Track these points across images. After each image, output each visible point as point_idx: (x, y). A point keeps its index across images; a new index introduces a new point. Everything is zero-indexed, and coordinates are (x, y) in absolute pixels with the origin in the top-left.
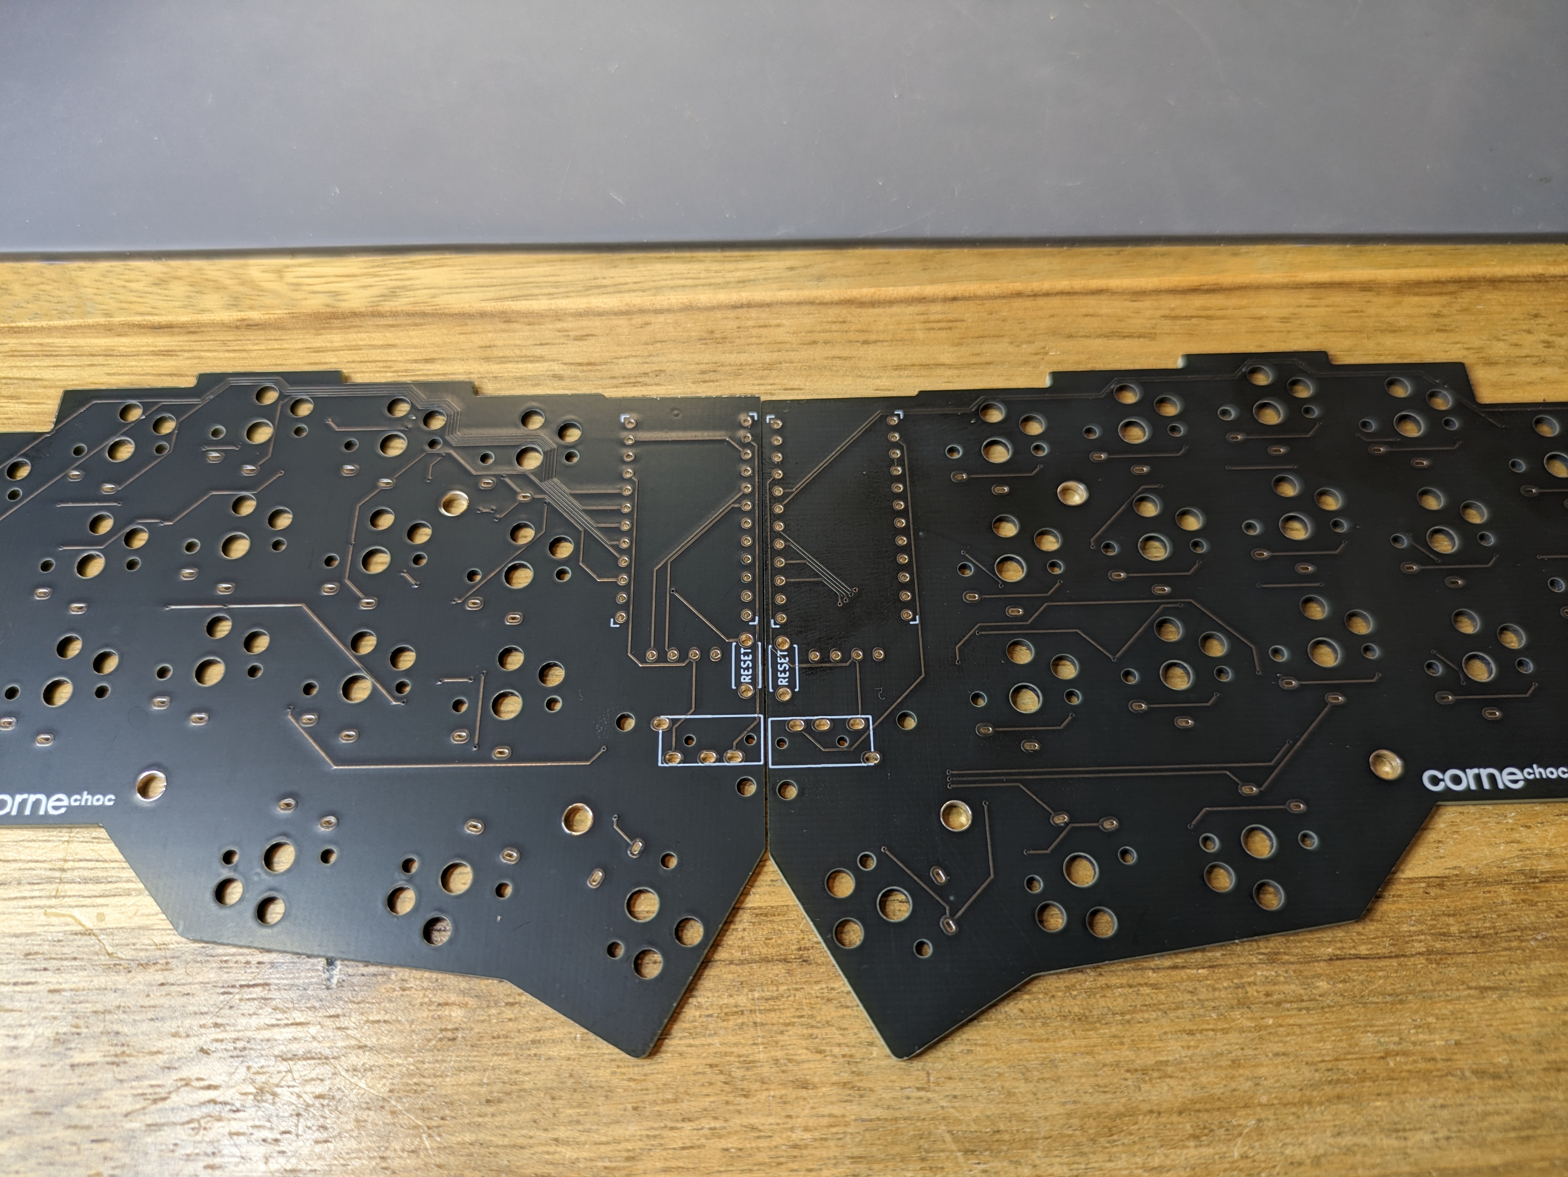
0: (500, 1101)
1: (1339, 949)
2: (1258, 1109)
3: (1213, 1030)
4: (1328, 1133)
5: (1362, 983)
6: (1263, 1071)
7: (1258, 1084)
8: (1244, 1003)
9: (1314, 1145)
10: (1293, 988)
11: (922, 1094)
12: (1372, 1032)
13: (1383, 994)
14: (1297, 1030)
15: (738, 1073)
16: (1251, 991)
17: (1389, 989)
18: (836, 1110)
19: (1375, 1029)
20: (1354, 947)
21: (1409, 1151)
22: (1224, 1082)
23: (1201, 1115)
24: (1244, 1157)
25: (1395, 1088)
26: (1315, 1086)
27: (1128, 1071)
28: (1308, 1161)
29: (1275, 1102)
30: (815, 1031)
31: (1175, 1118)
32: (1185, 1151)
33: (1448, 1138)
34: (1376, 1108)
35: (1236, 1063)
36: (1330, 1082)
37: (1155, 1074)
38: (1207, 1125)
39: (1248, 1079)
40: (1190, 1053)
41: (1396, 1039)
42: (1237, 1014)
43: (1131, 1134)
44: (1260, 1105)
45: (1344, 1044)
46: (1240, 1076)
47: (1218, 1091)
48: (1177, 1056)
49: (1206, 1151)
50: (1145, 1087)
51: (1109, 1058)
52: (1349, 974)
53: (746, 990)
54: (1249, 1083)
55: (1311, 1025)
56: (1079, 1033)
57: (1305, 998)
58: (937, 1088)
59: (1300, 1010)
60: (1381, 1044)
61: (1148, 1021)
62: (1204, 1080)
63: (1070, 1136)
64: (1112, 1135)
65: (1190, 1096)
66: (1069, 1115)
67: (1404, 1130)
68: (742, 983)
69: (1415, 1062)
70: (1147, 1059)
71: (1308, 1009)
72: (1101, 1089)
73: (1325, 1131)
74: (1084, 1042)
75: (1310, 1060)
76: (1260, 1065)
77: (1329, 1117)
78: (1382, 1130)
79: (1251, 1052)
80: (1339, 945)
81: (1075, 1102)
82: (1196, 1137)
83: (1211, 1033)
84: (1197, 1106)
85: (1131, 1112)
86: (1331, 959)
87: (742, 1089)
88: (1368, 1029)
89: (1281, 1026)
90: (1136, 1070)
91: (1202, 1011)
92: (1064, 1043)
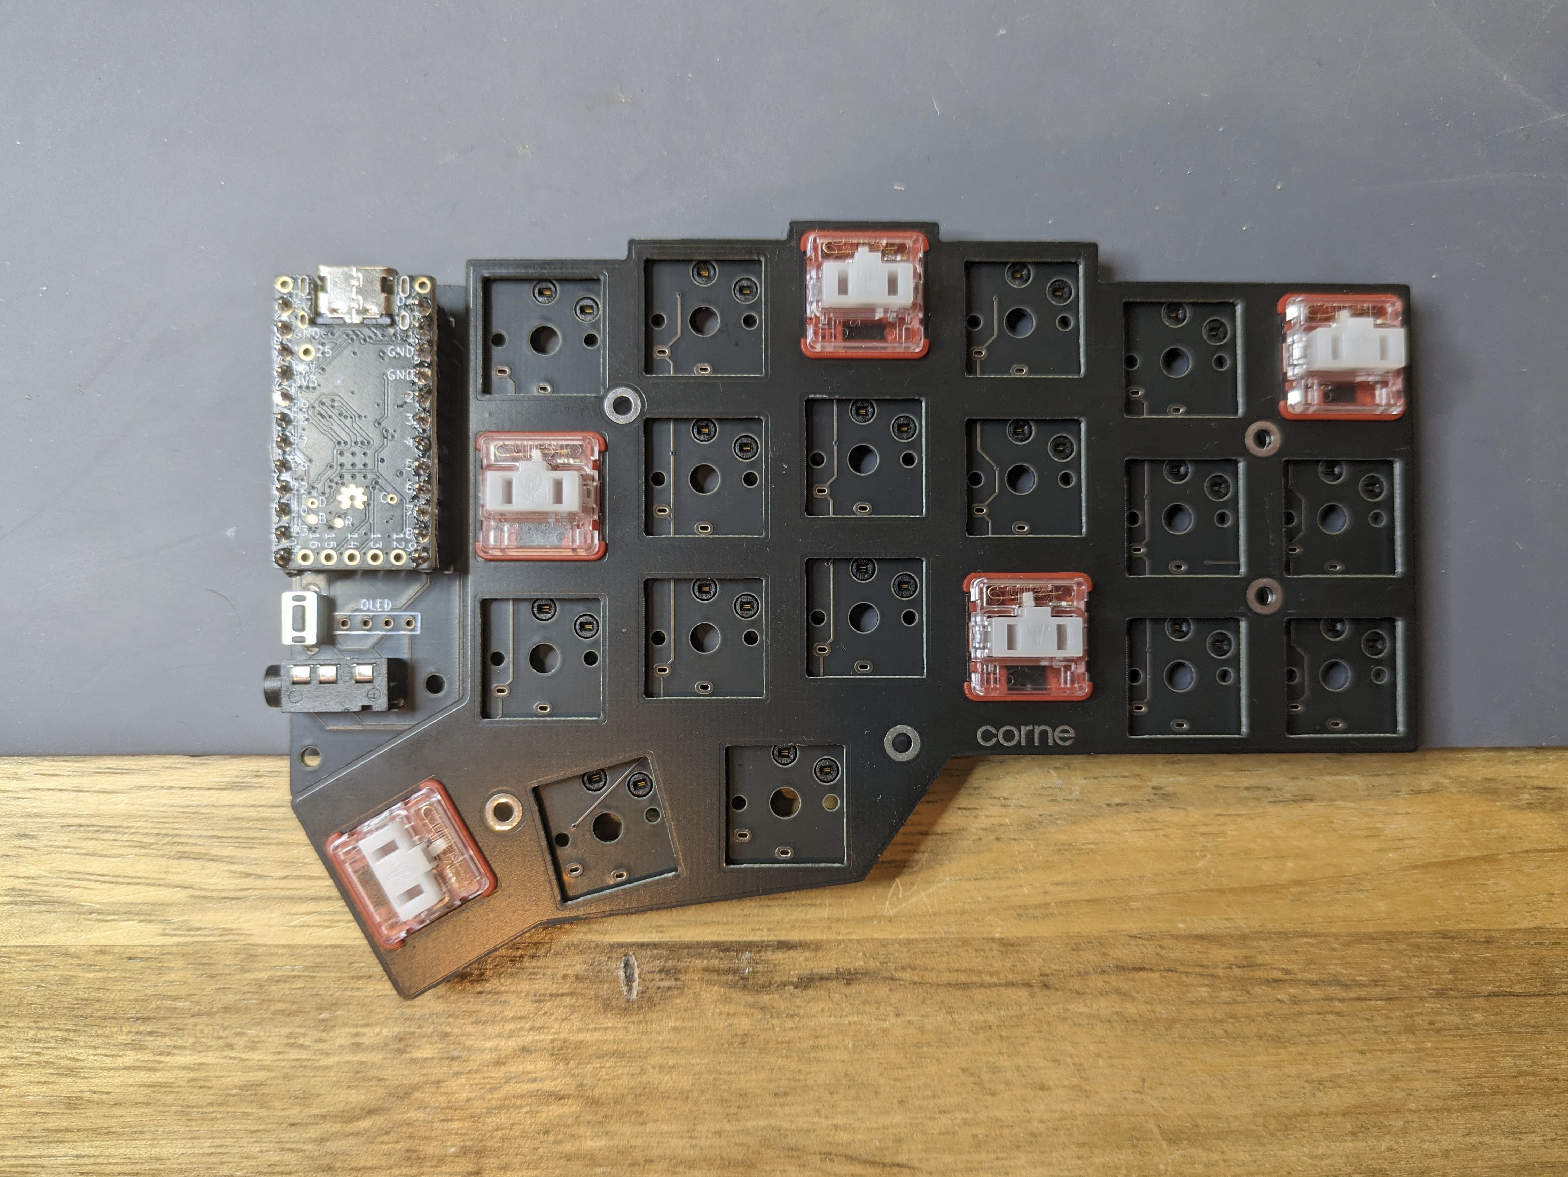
0: (786, 1094)
1: (1498, 987)
2: (1407, 1114)
3: (1381, 1051)
4: (1460, 1134)
5: (1511, 1016)
6: (1416, 1084)
7: (1410, 1095)
8: (1410, 1030)
9: (1446, 1141)
10: (1454, 1019)
11: (1137, 1096)
12: (1511, 1056)
13: (1527, 1026)
14: (1450, 1053)
15: (986, 1077)
16: (1418, 1020)
17: (1532, 1022)
18: (1067, 1107)
19: (1513, 1054)
20: (1511, 986)
21: (1521, 1149)
22: (1383, 1092)
23: (1360, 1117)
24: (1390, 1149)
25: (1520, 1101)
26: (1456, 1097)
27: (1307, 1081)
28: (1440, 1154)
29: (1422, 1108)
30: (1051, 1044)
31: (1339, 1119)
32: (1343, 1144)
33: (1553, 1140)
34: (1503, 1116)
35: (1396, 1078)
36: (1469, 1094)
37: (1328, 1084)
38: (1364, 1125)
39: (1402, 1090)
40: (1359, 1068)
41: (1529, 1062)
42: (1403, 1038)
43: (1303, 1130)
44: (1410, 1110)
45: (1486, 1065)
46: (1397, 1087)
47: (1376, 1099)
48: (1349, 1071)
49: (1360, 1145)
50: (1319, 1094)
51: (1293, 1070)
52: (1502, 1008)
53: (993, 1009)
54: (1404, 1093)
55: (1462, 1049)
56: (1271, 1050)
57: (1461, 1027)
58: (1150, 1092)
59: (1455, 1036)
60: (1517, 1066)
61: (1328, 1042)
62: (1367, 1090)
63: (1253, 1131)
64: (1286, 1131)
65: (1353, 1102)
66: (1255, 1115)
67: (1521, 1133)
68: (990, 1003)
69: (1541, 1081)
70: (1325, 1072)
71: (1461, 1036)
72: (1283, 1095)
73: (1457, 1132)
74: (1273, 1058)
75: (1455, 1076)
76: (1416, 1080)
77: (1463, 1122)
78: (1503, 1132)
79: (1409, 1070)
80: (1498, 984)
81: (1260, 1105)
82: (1353, 1134)
83: (1379, 1053)
84: (1359, 1110)
85: (1306, 1114)
86: (1489, 995)
87: (990, 1089)
88: (1509, 1053)
89: (1437, 1049)
90: (1314, 1081)
91: (1374, 1036)
92: (1258, 1058)
